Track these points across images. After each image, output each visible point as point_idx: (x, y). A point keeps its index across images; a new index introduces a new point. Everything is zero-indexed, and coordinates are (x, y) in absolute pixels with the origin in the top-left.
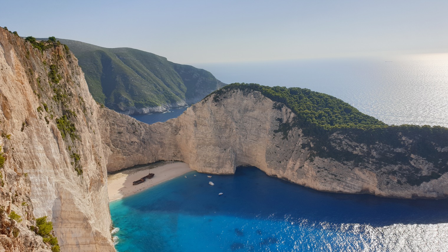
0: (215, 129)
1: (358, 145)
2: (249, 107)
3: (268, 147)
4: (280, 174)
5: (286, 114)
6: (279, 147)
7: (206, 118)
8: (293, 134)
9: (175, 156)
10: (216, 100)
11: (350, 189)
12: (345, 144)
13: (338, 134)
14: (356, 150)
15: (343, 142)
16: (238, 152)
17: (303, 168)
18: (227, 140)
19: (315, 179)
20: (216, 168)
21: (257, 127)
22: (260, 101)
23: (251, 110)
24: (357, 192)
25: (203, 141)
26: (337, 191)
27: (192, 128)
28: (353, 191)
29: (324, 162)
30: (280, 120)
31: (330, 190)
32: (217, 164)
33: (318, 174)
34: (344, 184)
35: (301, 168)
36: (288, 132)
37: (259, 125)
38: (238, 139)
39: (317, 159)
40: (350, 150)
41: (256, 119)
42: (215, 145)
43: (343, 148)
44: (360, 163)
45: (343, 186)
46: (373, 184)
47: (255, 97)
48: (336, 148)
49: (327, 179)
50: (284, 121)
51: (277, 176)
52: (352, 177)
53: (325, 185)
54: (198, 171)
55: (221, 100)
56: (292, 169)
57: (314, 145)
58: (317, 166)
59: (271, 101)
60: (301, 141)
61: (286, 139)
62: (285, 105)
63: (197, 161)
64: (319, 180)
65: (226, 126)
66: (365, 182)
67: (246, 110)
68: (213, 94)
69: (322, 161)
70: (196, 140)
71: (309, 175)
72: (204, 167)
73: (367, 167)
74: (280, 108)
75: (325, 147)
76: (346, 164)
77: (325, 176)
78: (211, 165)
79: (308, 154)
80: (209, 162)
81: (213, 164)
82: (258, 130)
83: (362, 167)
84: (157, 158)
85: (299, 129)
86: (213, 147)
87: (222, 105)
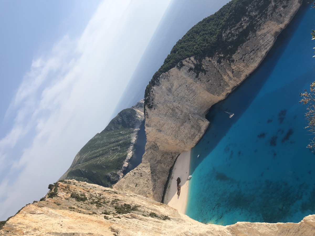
0: (171, 119)
1: (241, 22)
2: (169, 87)
3: (205, 88)
4: (228, 90)
5: (189, 62)
6: (209, 80)
7: (159, 120)
8: (206, 65)
9: (173, 158)
10: (150, 107)
11: (268, 44)
12: (235, 31)
13: (224, 32)
14: (243, 26)
15: (232, 32)
16: (196, 111)
17: (234, 71)
18: (183, 114)
19: (247, 66)
20: (199, 132)
21: (186, 88)
22: (169, 77)
23: (171, 86)
24: (274, 41)
25: (174, 132)
26: (265, 54)
27: (160, 135)
28: (272, 43)
29: (239, 53)
30: (191, 69)
31: (261, 60)
32: (196, 130)
33: (245, 62)
34: (263, 47)
35: (233, 72)
36: (202, 68)
37: (185, 86)
38: (187, 106)
39: (234, 56)
40: (241, 30)
41: (180, 86)
42: (182, 125)
43: (237, 35)
44: (255, 28)
45: (264, 49)
46: (275, 26)
47: (164, 79)
48: (234, 39)
49: (252, 57)
50: (193, 66)
51: (228, 93)
52: (262, 39)
53: (256, 61)
54: (193, 147)
55: (153, 103)
56: (230, 79)
57: (223, 53)
58: (239, 59)
59: (174, 68)
60: (215, 62)
61: (206, 72)
62: (182, 61)
63: (186, 144)
64: (250, 64)
65: (173, 110)
66: (270, 31)
67: (170, 90)
68: (146, 107)
69: (238, 54)
70: (171, 136)
71: (242, 68)
72: (193, 140)
73: (261, 24)
74: (182, 65)
75: (229, 46)
76: (250, 38)
77: (250, 57)
78: (194, 135)
79: (227, 61)
80: (191, 135)
81: (194, 133)
82: (188, 88)
83: (258, 27)
84: (167, 171)
85: (205, 58)
86: (182, 127)
87: (157, 104)
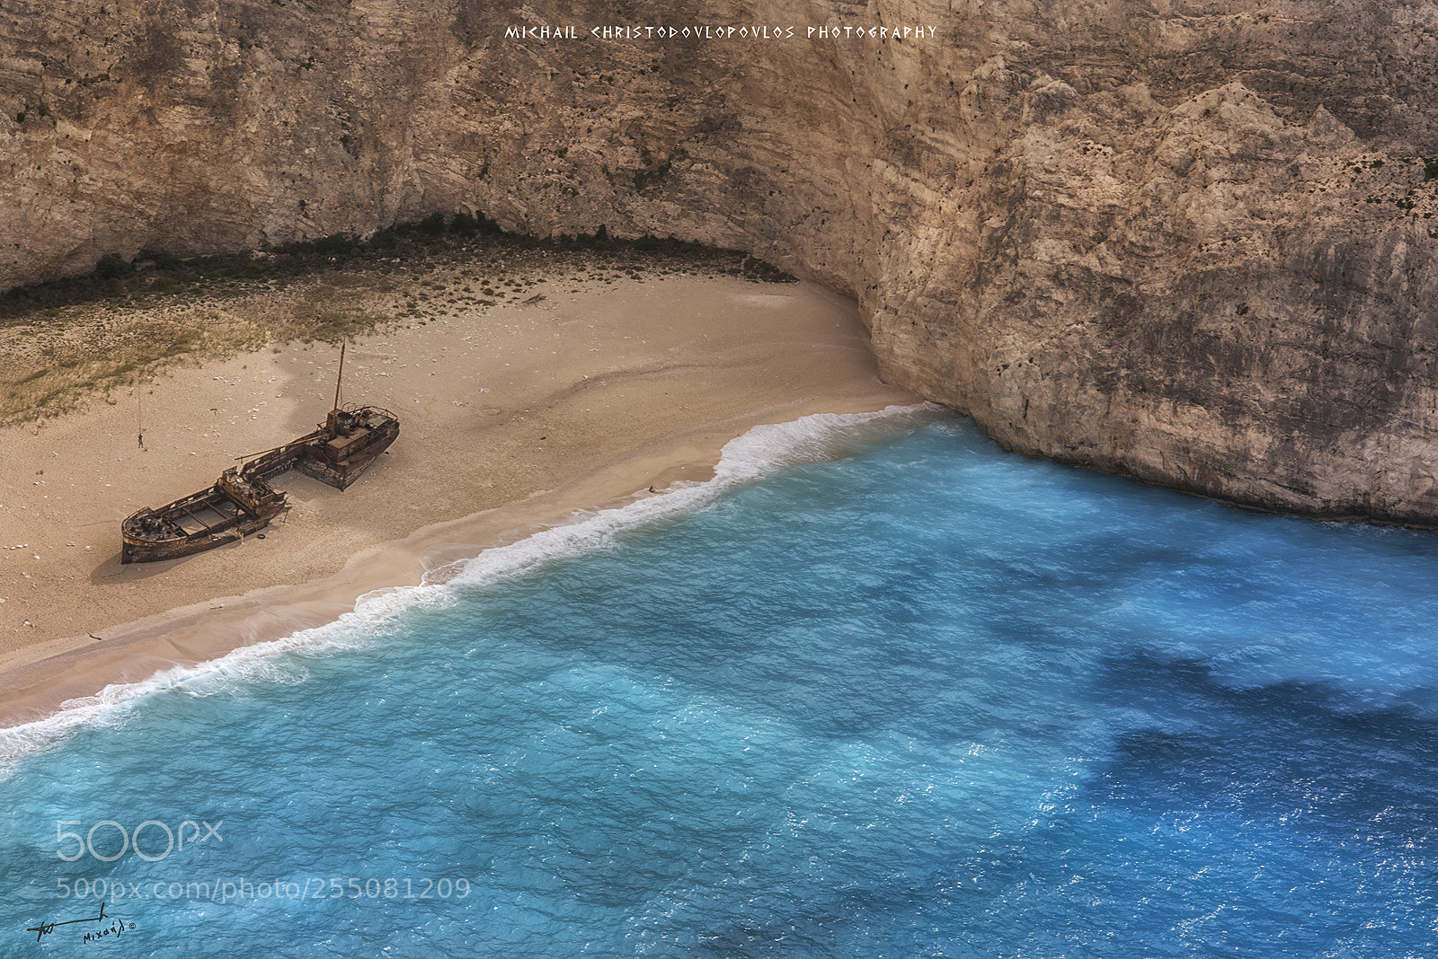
9: (651, 178)
20: (1286, 421)
78: (1210, 370)
81: (1240, 358)
84: (397, 180)
